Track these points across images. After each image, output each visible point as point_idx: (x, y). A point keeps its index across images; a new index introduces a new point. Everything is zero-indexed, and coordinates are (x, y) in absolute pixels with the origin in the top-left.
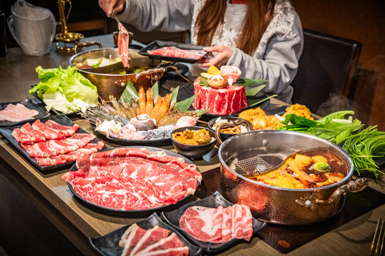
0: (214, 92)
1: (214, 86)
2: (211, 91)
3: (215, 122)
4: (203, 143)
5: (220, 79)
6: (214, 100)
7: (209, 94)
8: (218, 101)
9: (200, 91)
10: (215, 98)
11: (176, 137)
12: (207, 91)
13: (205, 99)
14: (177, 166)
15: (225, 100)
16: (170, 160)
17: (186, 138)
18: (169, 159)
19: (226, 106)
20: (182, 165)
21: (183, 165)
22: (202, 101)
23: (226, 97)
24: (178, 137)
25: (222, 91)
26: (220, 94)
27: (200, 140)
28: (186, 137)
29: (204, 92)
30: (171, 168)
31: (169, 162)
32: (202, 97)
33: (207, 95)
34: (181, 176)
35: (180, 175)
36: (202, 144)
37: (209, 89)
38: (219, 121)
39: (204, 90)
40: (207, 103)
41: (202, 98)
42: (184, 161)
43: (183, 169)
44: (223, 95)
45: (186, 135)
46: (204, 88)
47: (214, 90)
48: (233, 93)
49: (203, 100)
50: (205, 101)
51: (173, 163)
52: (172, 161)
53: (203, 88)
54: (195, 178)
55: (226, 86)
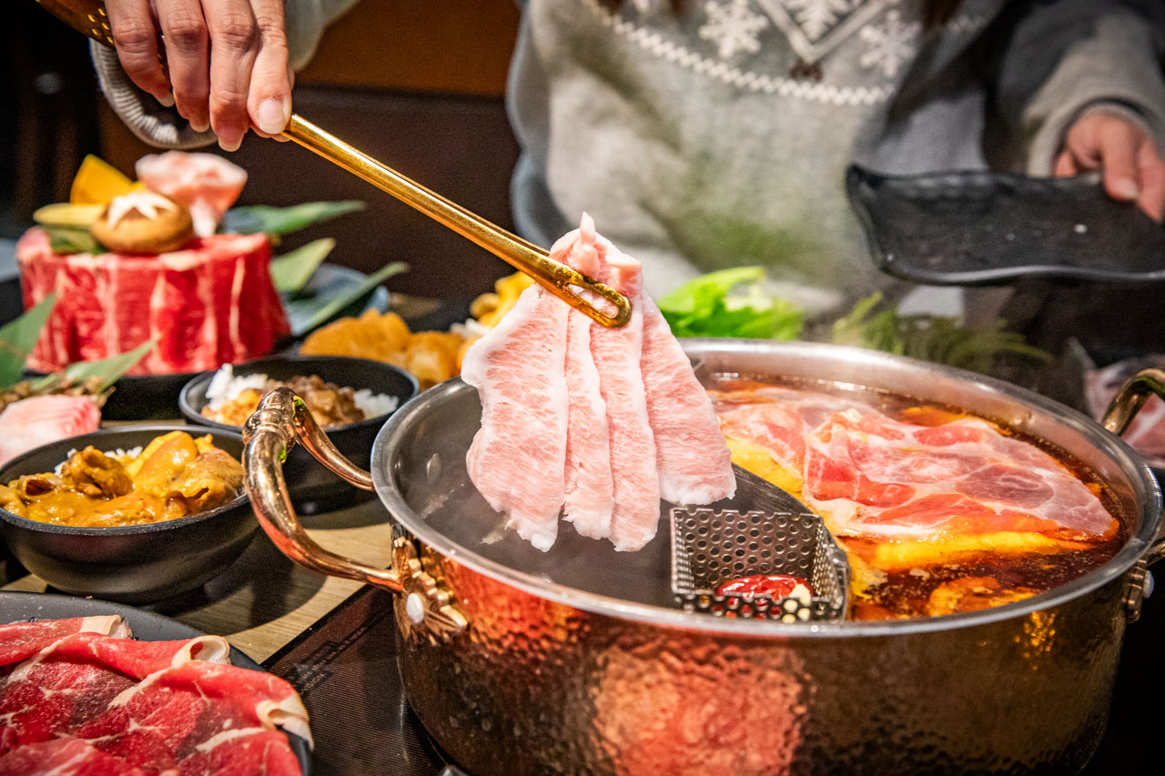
0: (139, 274)
1: (136, 245)
2: (121, 271)
3: (208, 395)
4: (215, 499)
5: (159, 210)
6: (147, 312)
7: (114, 288)
8: (166, 312)
9: (62, 280)
10: (147, 301)
11: (24, 501)
12: (103, 272)
13: (97, 315)
14: (91, 675)
15: (200, 306)
16: (28, 645)
17: (94, 497)
18: (17, 643)
19: (209, 332)
20: (127, 659)
21: (127, 657)
22: (83, 330)
23: (204, 288)
24: (39, 499)
25: (180, 261)
26: (172, 276)
27: (188, 487)
28: (91, 489)
29: (85, 280)
30: (48, 694)
31: (25, 658)
32: (82, 308)
33: (106, 294)
34: (137, 733)
35: (134, 726)
36: (206, 506)
37: (111, 262)
38: (227, 390)
39: (83, 271)
40: (110, 331)
41: (81, 315)
42: (123, 632)
43: (136, 680)
44: (184, 281)
45: (89, 479)
46: (85, 261)
47: (134, 264)
48: (227, 265)
49: (88, 320)
50: (97, 325)
51: (52, 658)
52: (46, 650)
53: (75, 262)
54: (257, 723)
55: (187, 240)
